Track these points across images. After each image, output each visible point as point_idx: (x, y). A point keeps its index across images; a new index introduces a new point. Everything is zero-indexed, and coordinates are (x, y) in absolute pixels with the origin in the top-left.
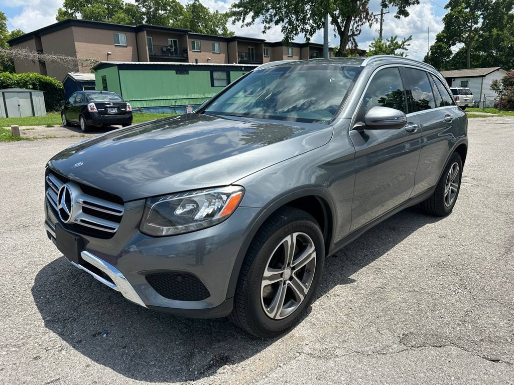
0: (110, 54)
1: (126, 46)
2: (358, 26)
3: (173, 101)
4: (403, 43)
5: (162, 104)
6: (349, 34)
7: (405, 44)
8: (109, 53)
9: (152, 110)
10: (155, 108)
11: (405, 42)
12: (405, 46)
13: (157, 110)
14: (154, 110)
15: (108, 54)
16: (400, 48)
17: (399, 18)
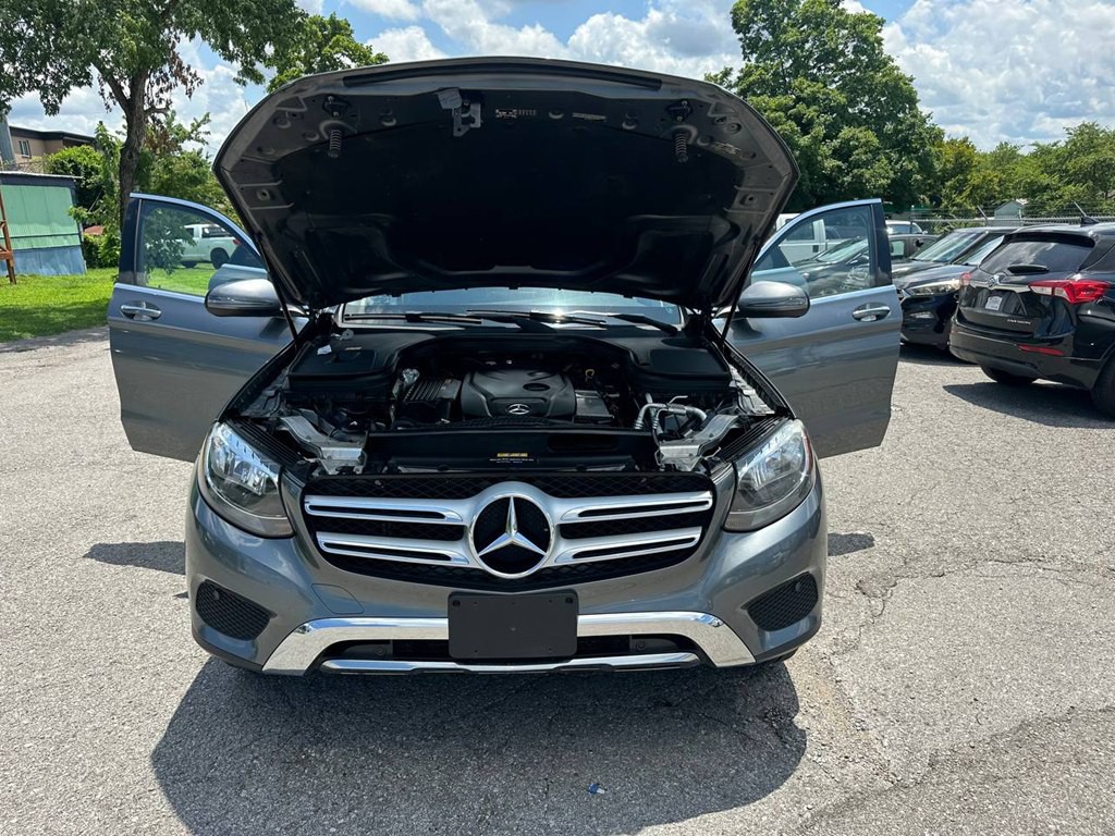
2: (161, 91)
4: (196, 127)
6: (146, 107)
7: (199, 129)
11: (199, 126)
12: (202, 136)
16: (190, 138)
17: (244, 83)
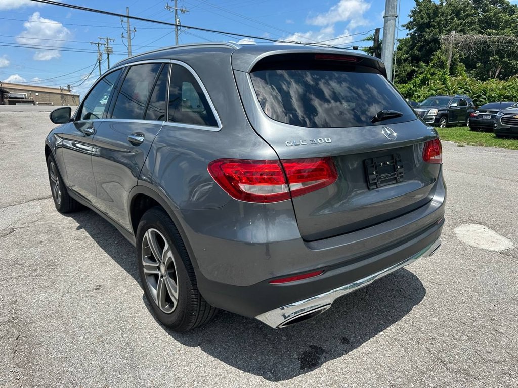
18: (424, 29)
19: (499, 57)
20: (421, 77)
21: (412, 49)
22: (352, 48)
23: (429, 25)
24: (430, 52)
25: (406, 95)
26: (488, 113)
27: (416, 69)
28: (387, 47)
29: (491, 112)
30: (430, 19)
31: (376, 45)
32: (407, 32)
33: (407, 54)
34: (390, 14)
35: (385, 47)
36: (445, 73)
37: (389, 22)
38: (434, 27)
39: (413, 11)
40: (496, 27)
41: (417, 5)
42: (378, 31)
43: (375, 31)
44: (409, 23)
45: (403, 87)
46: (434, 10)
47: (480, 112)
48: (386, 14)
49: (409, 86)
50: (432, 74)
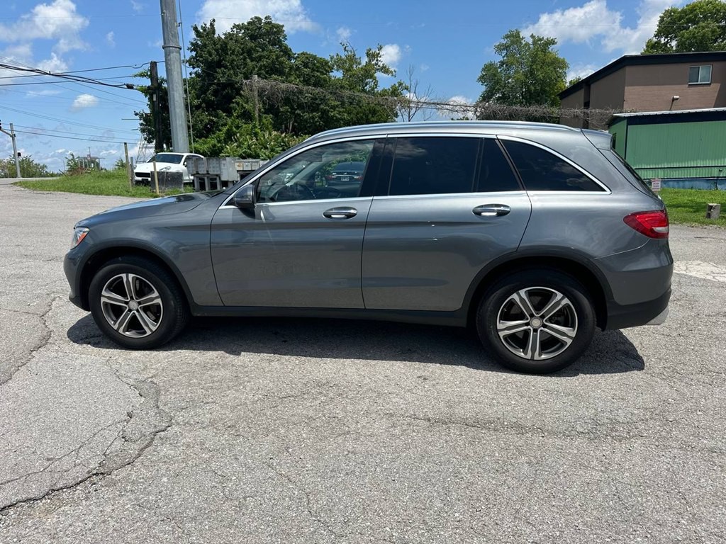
0: (677, 99)
1: (710, 84)
3: (716, 170)
5: (694, 173)
8: (675, 97)
9: (671, 183)
10: (678, 180)
13: (681, 184)
14: (675, 183)
15: (674, 100)
18: (214, 69)
19: (290, 108)
20: (225, 129)
21: (204, 92)
22: (126, 87)
23: (219, 64)
24: (229, 99)
25: (211, 153)
26: (345, 175)
27: (215, 119)
28: (175, 88)
29: (348, 173)
30: (220, 57)
31: (156, 85)
32: (190, 69)
33: (199, 99)
34: (171, 44)
35: (173, 89)
36: (255, 127)
37: (172, 55)
38: (226, 67)
39: (192, 44)
40: (281, 73)
41: (197, 36)
42: (154, 65)
43: (149, 65)
44: (191, 59)
45: (205, 143)
46: (221, 45)
47: (338, 173)
48: (165, 43)
49: (212, 141)
50: (238, 127)
